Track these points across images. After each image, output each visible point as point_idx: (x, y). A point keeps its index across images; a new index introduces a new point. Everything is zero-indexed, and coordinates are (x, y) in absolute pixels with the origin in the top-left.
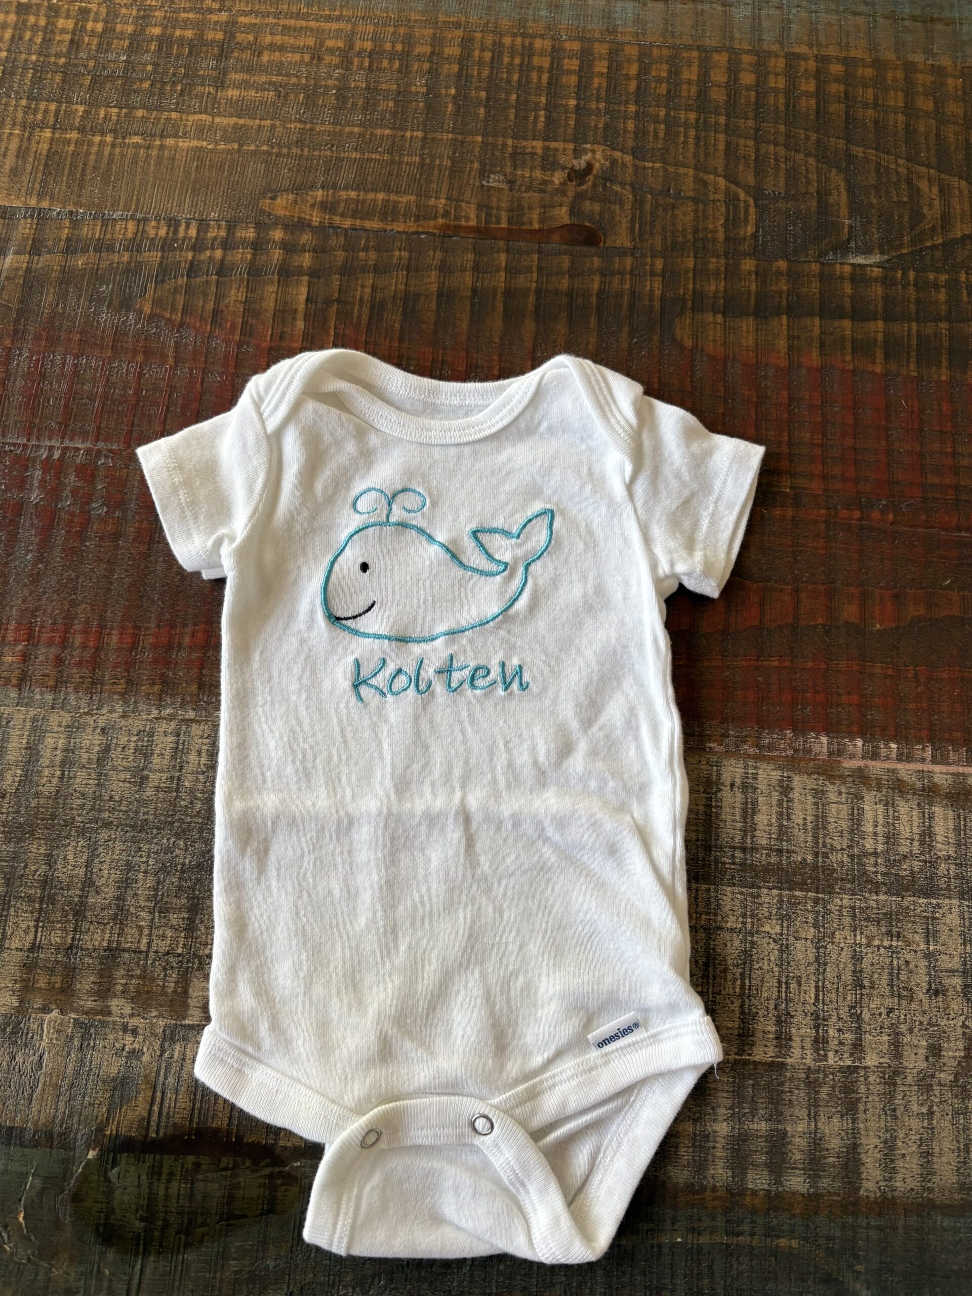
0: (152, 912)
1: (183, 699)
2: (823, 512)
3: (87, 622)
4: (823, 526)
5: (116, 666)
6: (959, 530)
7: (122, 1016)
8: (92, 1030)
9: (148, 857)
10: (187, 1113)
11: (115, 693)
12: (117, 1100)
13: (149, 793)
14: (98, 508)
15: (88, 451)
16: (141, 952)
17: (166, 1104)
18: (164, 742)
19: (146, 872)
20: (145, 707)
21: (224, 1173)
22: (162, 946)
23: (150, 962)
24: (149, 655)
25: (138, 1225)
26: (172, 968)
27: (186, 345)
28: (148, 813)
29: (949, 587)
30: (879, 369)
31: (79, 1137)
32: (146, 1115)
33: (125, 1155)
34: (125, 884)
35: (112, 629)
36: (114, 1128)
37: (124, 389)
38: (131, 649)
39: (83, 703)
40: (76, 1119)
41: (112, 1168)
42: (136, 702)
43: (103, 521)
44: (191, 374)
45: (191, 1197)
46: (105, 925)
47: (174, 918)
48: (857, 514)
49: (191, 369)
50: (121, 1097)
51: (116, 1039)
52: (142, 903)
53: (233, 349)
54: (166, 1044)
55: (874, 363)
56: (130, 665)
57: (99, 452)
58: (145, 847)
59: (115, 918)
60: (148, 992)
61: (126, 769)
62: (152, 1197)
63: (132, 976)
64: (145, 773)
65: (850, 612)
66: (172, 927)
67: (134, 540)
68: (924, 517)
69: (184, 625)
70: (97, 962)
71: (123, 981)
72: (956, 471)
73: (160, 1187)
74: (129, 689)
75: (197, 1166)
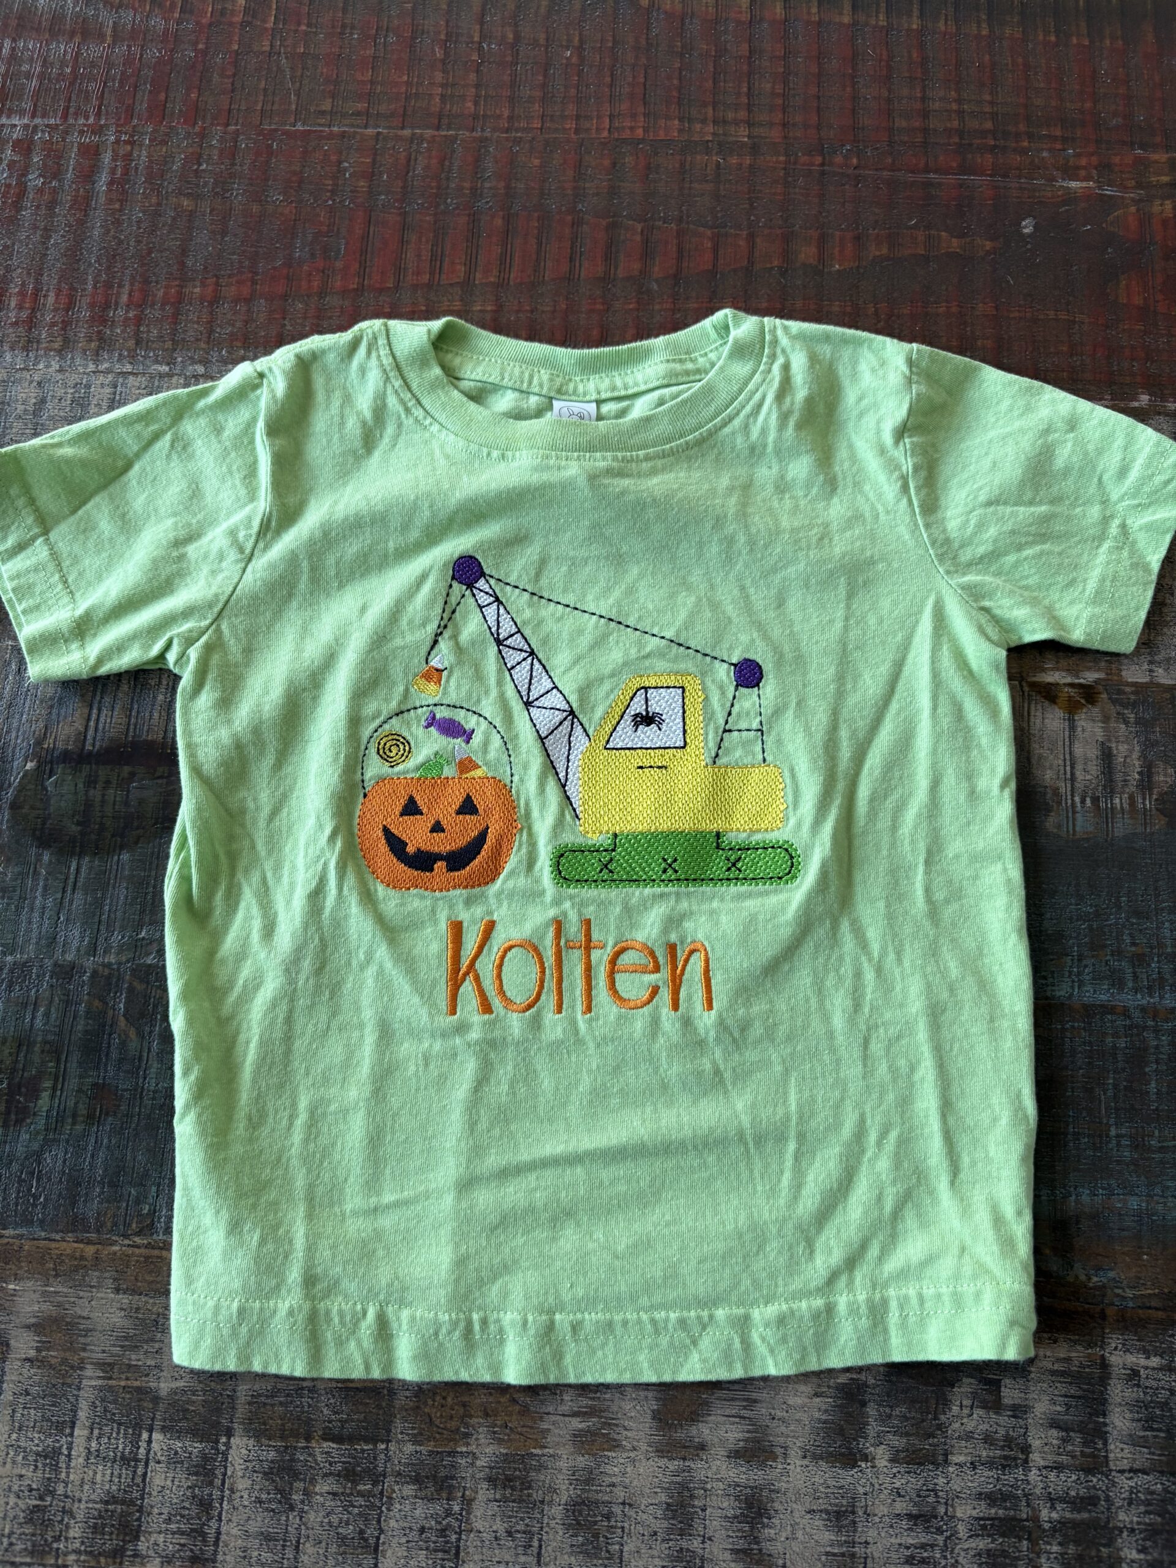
1: (120, 354)
2: (782, 158)
3: (23, 284)
4: (782, 173)
5: (53, 324)
6: (928, 172)
10: (123, 727)
11: (51, 350)
12: (54, 717)
14: (35, 180)
15: (26, 127)
17: (102, 719)
18: (101, 393)
20: (83, 362)
21: (159, 782)
24: (85, 314)
25: (75, 829)
27: (125, 24)
29: (915, 227)
30: (846, 19)
31: (18, 750)
32: (82, 731)
33: (62, 766)
35: (48, 290)
36: (52, 741)
37: (62, 67)
38: (68, 309)
39: (18, 360)
40: (14, 735)
41: (50, 776)
42: (72, 358)
43: (40, 191)
44: (129, 50)
45: (126, 803)
48: (818, 160)
49: (129, 47)
50: (59, 714)
53: (173, 26)
55: (841, 14)
56: (66, 325)
57: (36, 127)
62: (88, 805)
65: (807, 253)
67: (71, 208)
68: (890, 160)
69: (120, 286)
72: (925, 114)
73: (96, 794)
74: (66, 346)
75: (132, 775)
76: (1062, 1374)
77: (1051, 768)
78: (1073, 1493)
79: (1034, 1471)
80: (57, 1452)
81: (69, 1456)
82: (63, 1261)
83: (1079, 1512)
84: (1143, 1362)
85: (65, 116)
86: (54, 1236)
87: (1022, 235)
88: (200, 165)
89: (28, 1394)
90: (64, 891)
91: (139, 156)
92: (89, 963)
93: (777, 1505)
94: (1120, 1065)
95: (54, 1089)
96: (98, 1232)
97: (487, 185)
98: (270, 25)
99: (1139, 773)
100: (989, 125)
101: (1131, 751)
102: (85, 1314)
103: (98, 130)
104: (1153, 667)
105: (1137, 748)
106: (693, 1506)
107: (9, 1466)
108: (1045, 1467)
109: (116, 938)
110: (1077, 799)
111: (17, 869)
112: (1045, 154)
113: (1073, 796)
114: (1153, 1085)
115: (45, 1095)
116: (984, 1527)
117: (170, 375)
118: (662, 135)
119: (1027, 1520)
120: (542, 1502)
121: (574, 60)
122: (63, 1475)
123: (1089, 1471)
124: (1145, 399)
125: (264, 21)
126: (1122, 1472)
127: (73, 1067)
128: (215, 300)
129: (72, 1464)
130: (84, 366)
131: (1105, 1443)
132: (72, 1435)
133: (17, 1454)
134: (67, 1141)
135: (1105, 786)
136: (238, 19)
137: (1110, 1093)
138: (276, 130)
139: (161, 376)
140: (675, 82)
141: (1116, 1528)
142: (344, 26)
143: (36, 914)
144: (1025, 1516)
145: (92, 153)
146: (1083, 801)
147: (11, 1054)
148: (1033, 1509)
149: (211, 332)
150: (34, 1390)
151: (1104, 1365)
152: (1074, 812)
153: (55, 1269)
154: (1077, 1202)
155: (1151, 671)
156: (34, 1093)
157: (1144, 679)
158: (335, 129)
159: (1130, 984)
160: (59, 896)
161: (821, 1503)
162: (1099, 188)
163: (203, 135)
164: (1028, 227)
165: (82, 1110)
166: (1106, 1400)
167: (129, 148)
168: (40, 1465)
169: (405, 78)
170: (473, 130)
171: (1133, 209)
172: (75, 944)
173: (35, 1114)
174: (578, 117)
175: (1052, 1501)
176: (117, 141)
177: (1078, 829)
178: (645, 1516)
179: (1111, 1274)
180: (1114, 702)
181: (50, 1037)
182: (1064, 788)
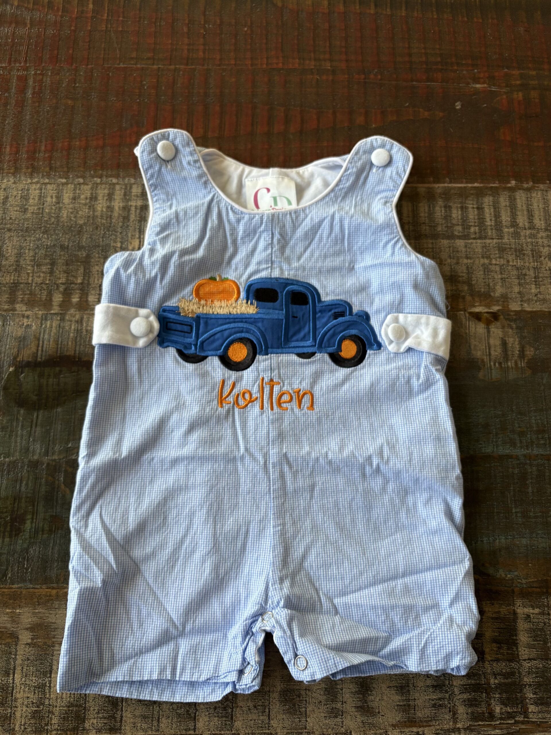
0: (33, 266)
1: (43, 175)
2: (346, 76)
4: (347, 83)
5: (10, 161)
6: (412, 81)
7: (22, 311)
8: (8, 318)
9: (30, 243)
10: (55, 350)
11: (9, 173)
12: (22, 346)
13: (29, 215)
16: (29, 284)
17: (45, 346)
18: (34, 193)
19: (29, 249)
20: (25, 179)
21: (74, 374)
22: (39, 280)
23: (33, 288)
24: (25, 156)
25: (35, 398)
26: (44, 289)
27: (36, 18)
28: (29, 224)
29: (408, 107)
30: (372, 11)
31: (5, 362)
32: (36, 351)
33: (27, 369)
34: (19, 255)
35: (6, 145)
36: (21, 357)
37: (6, 39)
38: (16, 154)
40: (3, 355)
41: (22, 374)
42: (20, 177)
44: (39, 31)
45: (59, 385)
46: (11, 273)
47: (44, 268)
48: (363, 76)
49: (39, 29)
50: (24, 345)
51: (20, 321)
52: (28, 263)
53: (59, 19)
54: (43, 322)
55: (370, 9)
56: (16, 161)
58: (28, 239)
59: (16, 270)
60: (33, 301)
61: (17, 206)
62: (41, 386)
63: (25, 294)
64: (26, 207)
65: (360, 120)
66: (43, 272)
67: (15, 106)
68: (395, 76)
69: (41, 142)
70: (8, 289)
71: (21, 296)
72: (410, 55)
73: (44, 381)
74: (16, 171)
75: (60, 372)
76: (496, 618)
77: (480, 350)
78: (504, 671)
79: (487, 662)
80: (44, 685)
81: (50, 687)
82: (41, 598)
83: (507, 679)
84: (531, 611)
85: (10, 62)
86: (36, 586)
87: (455, 109)
88: (75, 84)
89: (28, 660)
90: (31, 427)
91: (46, 81)
92: (46, 459)
93: (374, 685)
94: (516, 481)
95: (32, 519)
96: (57, 583)
97: (211, 91)
98: (105, 17)
99: (519, 351)
100: (439, 59)
101: (515, 341)
102: (54, 621)
103: (26, 69)
104: (523, 303)
105: (517, 340)
106: (337, 688)
107: (22, 693)
108: (491, 660)
109: (57, 448)
110: (492, 364)
111: (8, 418)
112: (465, 72)
113: (490, 362)
114: (530, 489)
115: (28, 522)
116: (466, 689)
117: (67, 184)
118: (291, 66)
119: (485, 684)
120: (269, 691)
121: (249, 32)
122: (48, 696)
123: (511, 661)
124: (513, 183)
125: (102, 16)
126: (525, 660)
127: (41, 509)
128: (86, 148)
129: (52, 691)
130: (25, 181)
131: (517, 648)
132: (50, 677)
133: (25, 687)
134: (40, 542)
135: (504, 358)
136: (90, 15)
137: (512, 493)
138: (111, 67)
139: (63, 184)
140: (296, 42)
141: (523, 685)
142: (140, 18)
143: (19, 438)
144: (484, 683)
145: (23, 79)
146: (495, 365)
147: (11, 504)
148: (487, 679)
149: (85, 163)
150: (31, 658)
151: (515, 613)
152: (491, 369)
153: (38, 602)
154: (499, 542)
155: (522, 305)
156: (23, 521)
157: (518, 309)
158: (139, 66)
159: (519, 445)
160: (29, 429)
161: (394, 683)
162: (490, 87)
163: (76, 70)
164: (458, 106)
165: (46, 528)
166: (516, 629)
167: (41, 77)
168: (36, 692)
169: (170, 41)
170: (203, 65)
171: (505, 97)
172: (38, 451)
173: (24, 531)
174: (252, 59)
175: (495, 675)
176: (35, 74)
177: (493, 377)
178: (315, 695)
179: (516, 573)
180: (506, 319)
181: (29, 495)
182: (486, 359)
